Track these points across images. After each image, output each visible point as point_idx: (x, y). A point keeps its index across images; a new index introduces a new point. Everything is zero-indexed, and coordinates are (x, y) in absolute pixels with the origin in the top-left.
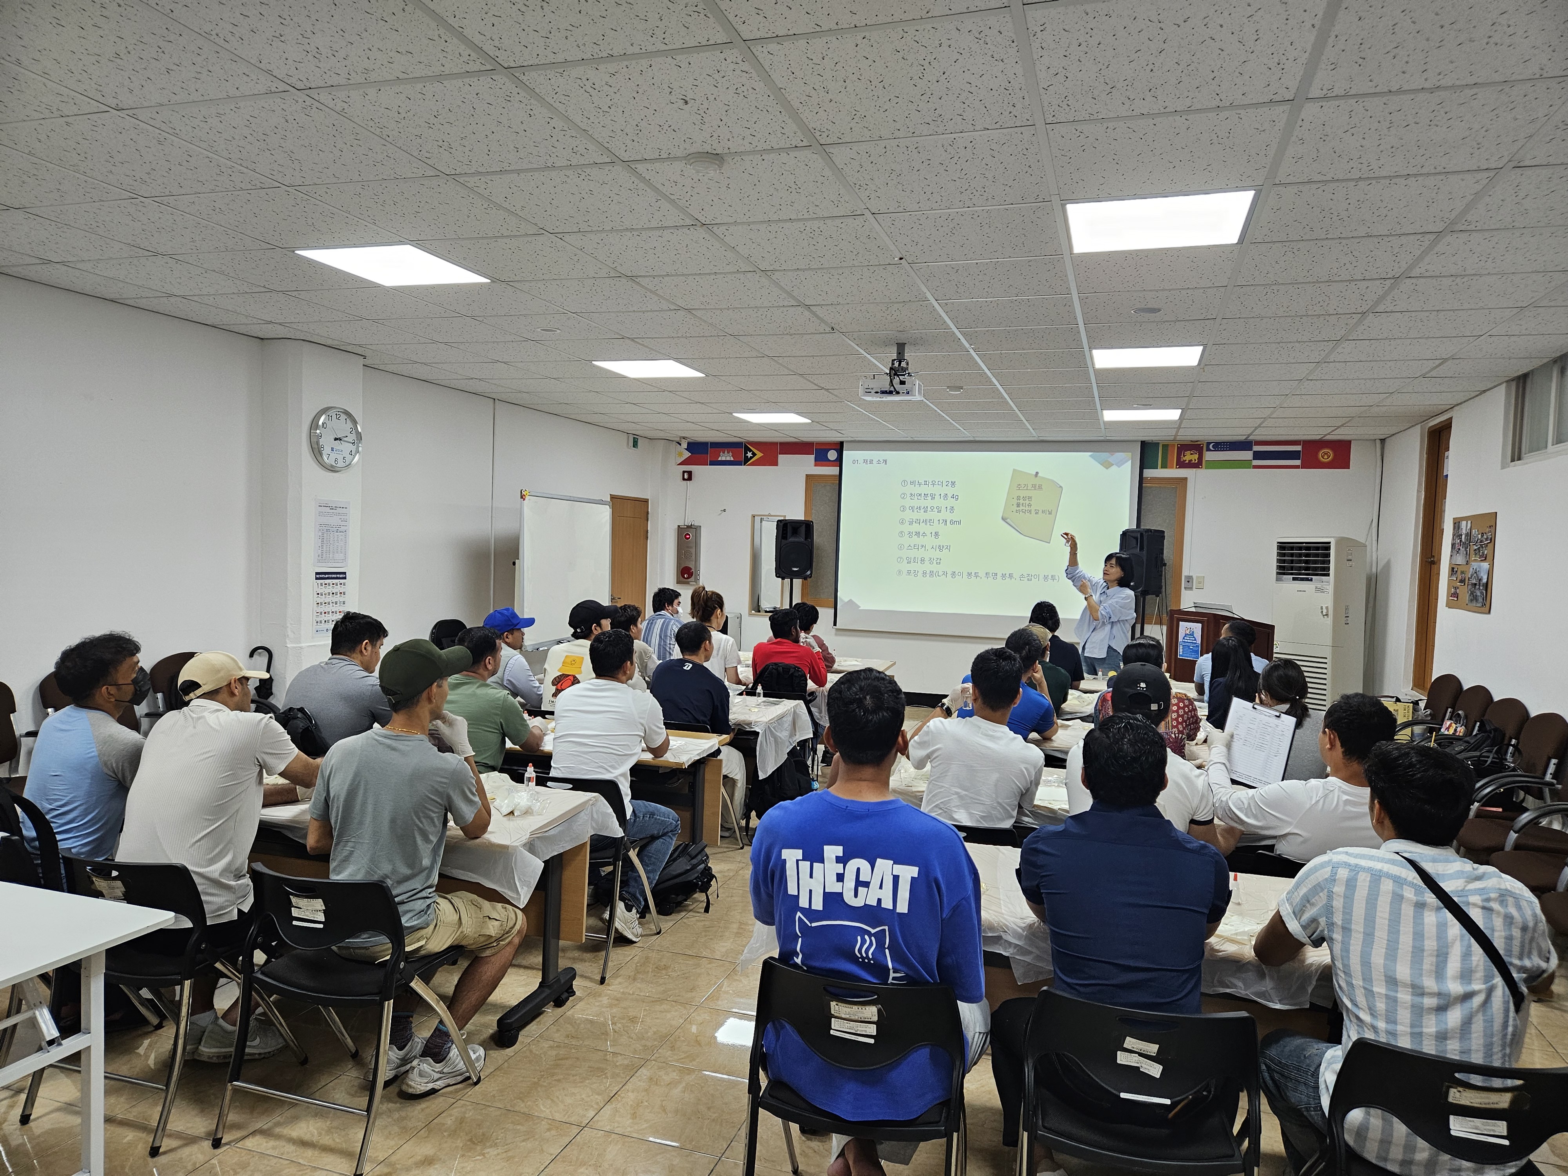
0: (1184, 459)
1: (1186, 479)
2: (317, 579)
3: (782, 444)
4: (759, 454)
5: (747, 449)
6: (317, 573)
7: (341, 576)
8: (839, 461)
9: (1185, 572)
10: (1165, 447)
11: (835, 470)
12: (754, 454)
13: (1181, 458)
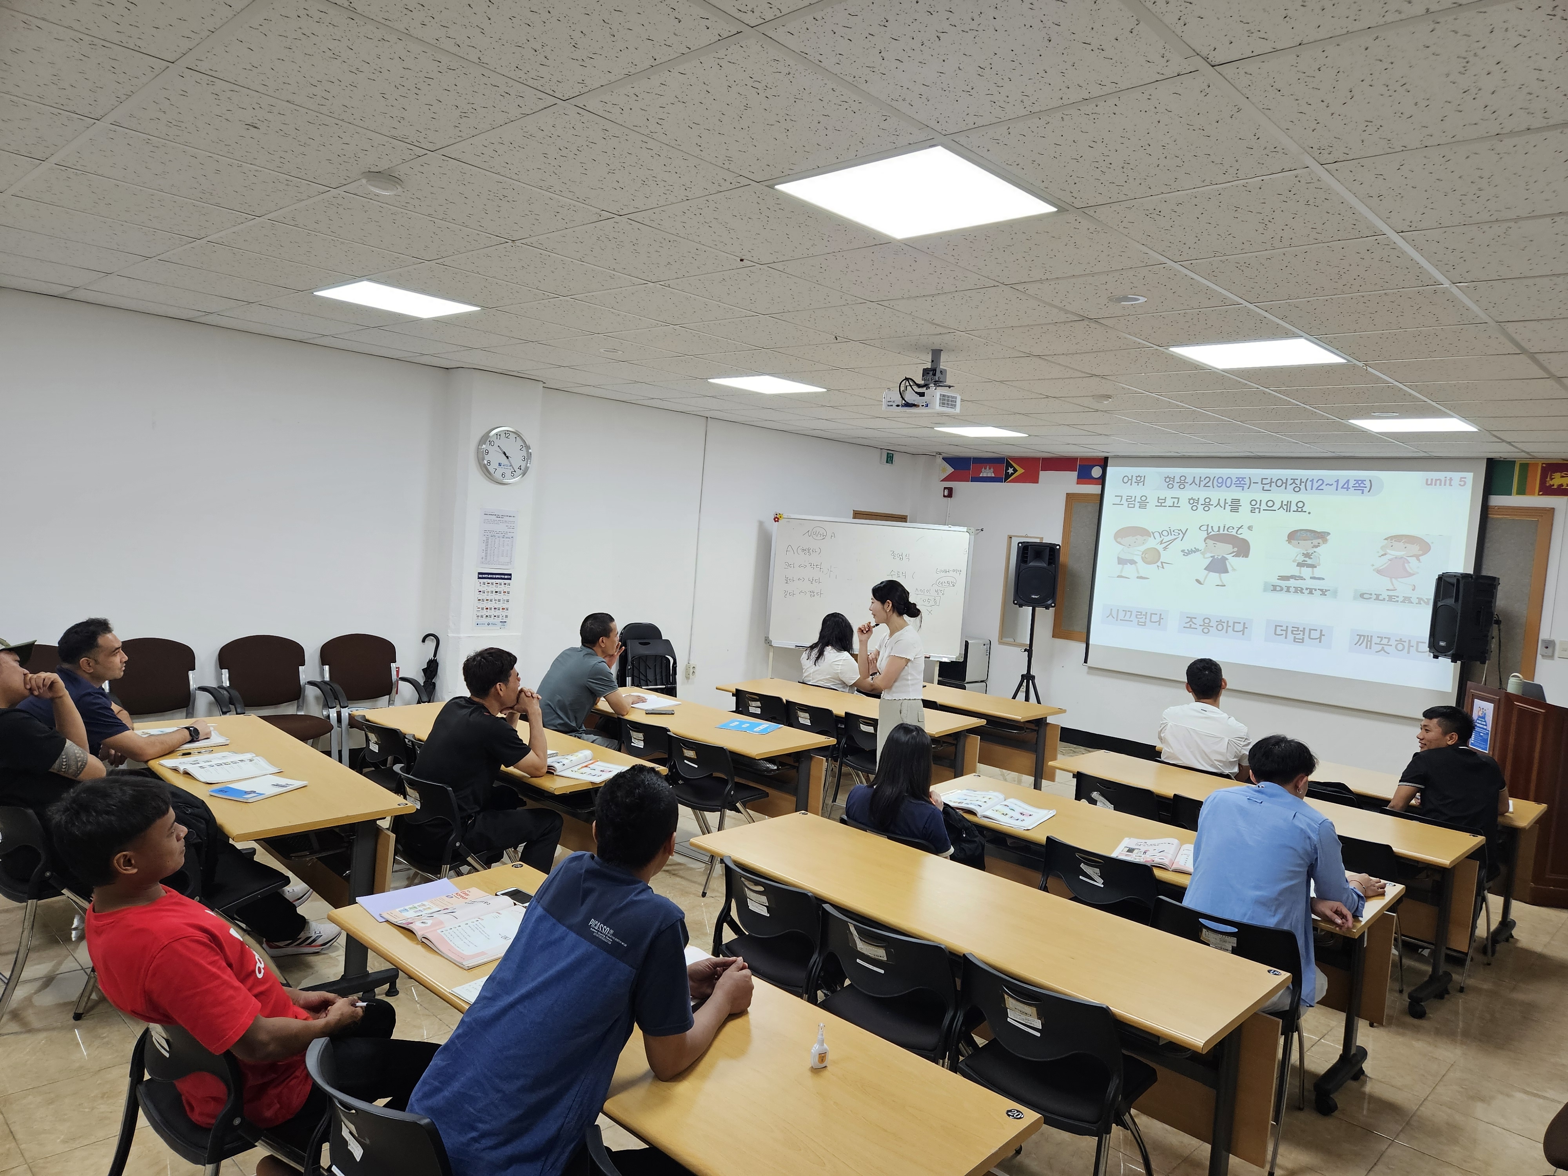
0: (1551, 483)
1: (1552, 510)
2: (479, 578)
3: (1044, 459)
4: (1020, 471)
5: (1009, 465)
6: (479, 573)
7: (506, 577)
8: (1102, 480)
9: (1544, 635)
10: (1525, 467)
11: (1095, 489)
12: (1015, 470)
13: (1546, 481)
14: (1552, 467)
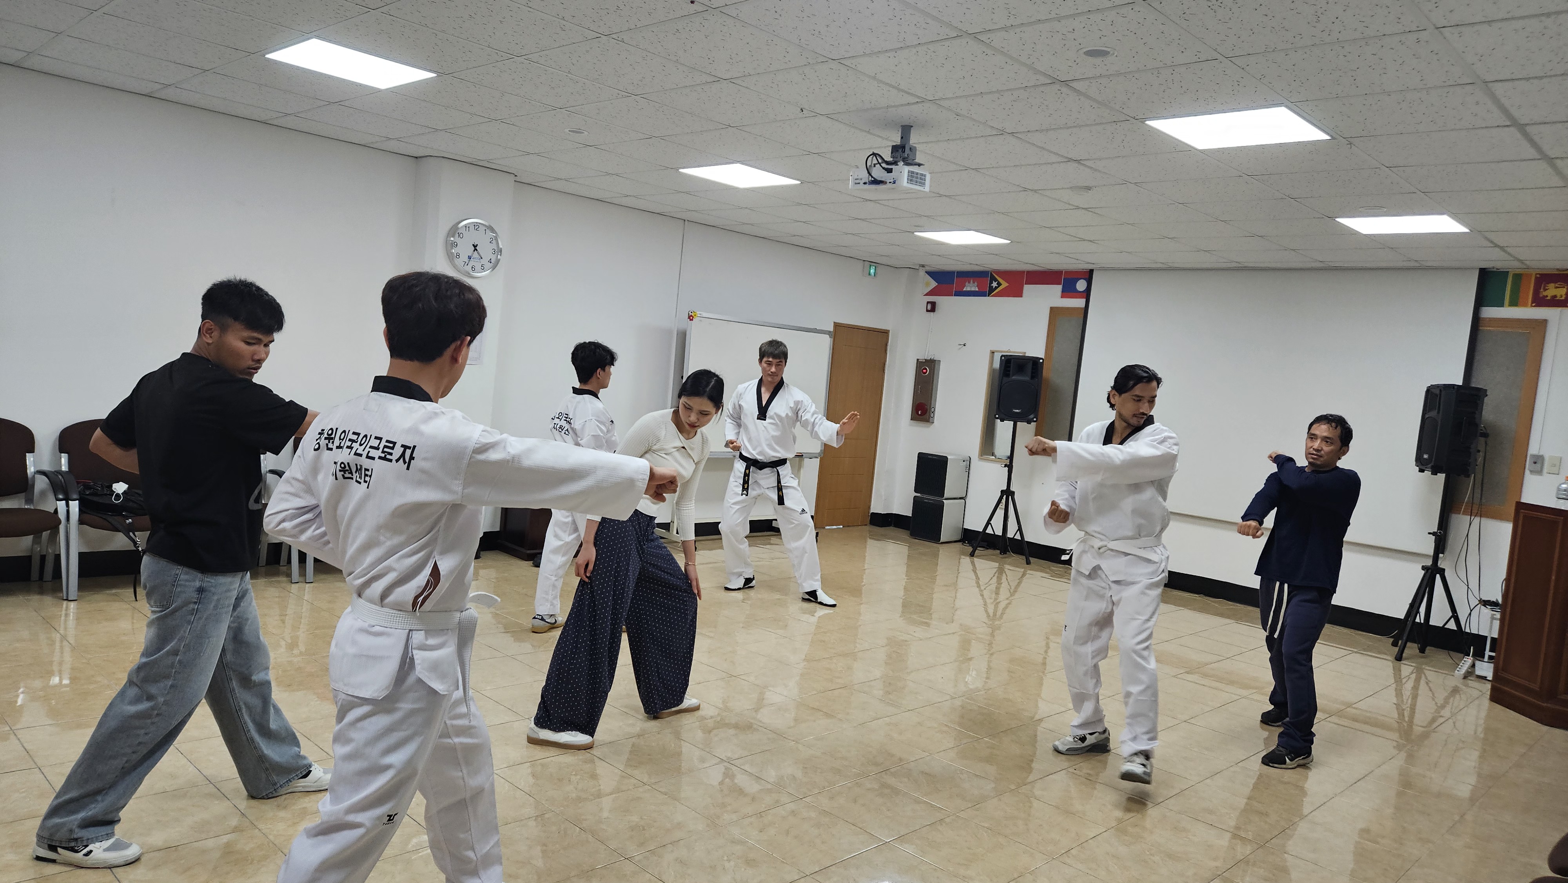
0: (1545, 294)
1: (1545, 322)
3: (1028, 272)
4: (1004, 284)
5: (993, 279)
8: (1087, 294)
9: (1533, 449)
10: (1518, 277)
11: (1080, 303)
12: (999, 284)
13: (1539, 293)
14: (1545, 278)
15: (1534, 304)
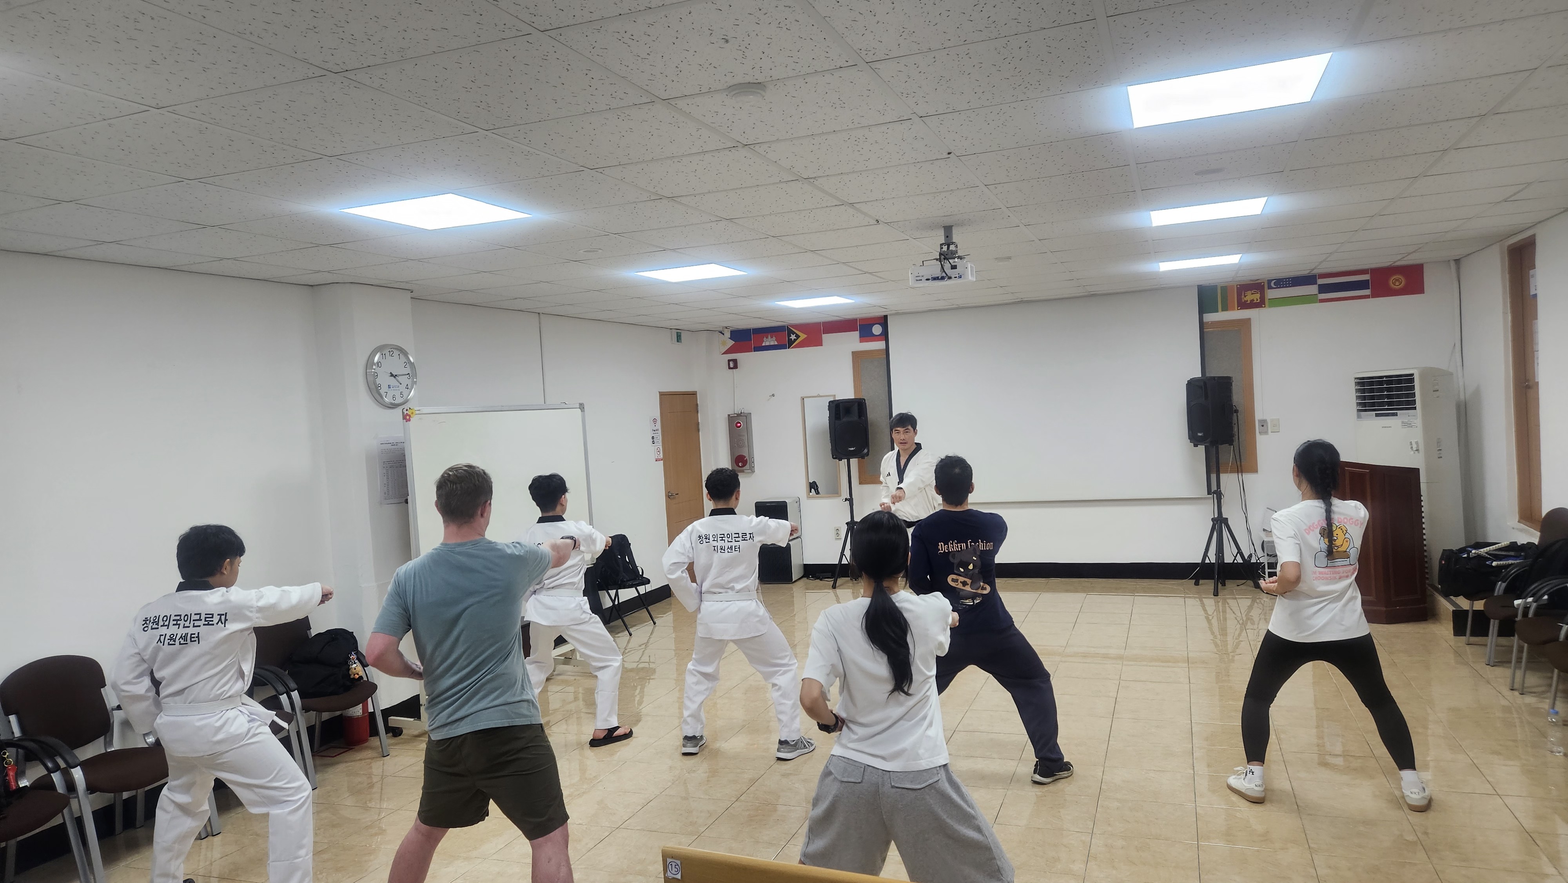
0: (1245, 299)
3: (824, 324)
4: (802, 337)
5: (790, 332)
8: (885, 336)
9: (1259, 416)
10: (1224, 289)
11: (881, 345)
12: (798, 337)
13: (1241, 298)
14: (1244, 288)
15: (1239, 308)
